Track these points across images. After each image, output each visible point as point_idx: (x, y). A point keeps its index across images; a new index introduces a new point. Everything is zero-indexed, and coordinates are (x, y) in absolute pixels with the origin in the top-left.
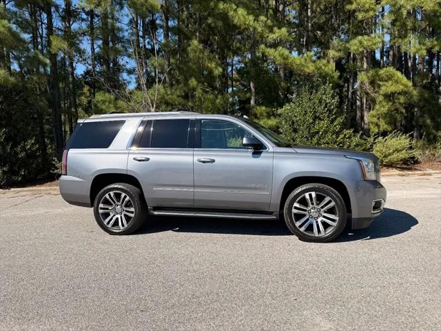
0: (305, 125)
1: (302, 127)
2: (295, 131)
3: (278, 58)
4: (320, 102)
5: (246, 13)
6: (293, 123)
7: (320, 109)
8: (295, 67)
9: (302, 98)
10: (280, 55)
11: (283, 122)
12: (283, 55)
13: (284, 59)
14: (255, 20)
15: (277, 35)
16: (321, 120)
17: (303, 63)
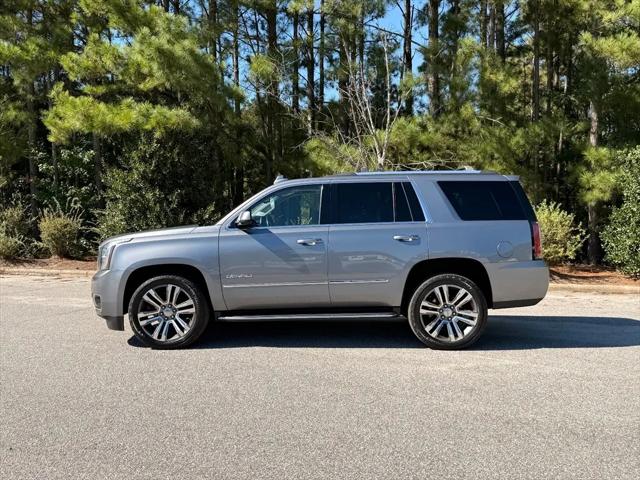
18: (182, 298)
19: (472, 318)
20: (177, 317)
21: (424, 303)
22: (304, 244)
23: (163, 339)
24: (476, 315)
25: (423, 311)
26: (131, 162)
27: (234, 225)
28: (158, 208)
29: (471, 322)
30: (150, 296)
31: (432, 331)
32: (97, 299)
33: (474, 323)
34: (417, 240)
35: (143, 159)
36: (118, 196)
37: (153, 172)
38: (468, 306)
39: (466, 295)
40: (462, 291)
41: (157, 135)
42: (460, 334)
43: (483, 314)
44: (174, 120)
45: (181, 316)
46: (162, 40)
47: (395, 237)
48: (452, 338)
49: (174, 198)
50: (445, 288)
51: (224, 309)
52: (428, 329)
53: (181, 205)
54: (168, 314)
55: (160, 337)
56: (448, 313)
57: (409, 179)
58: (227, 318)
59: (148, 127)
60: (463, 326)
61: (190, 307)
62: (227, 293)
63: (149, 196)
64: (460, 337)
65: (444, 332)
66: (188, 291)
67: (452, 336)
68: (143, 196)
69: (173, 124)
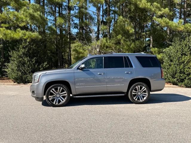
0: (177, 58)
1: (175, 59)
2: (171, 61)
3: (163, 23)
4: (186, 46)
5: (146, 2)
6: (170, 56)
7: (186, 50)
8: (172, 27)
9: (176, 43)
10: (164, 22)
11: (165, 57)
12: (165, 21)
13: (166, 23)
14: (151, 5)
15: (163, 12)
16: (186, 55)
17: (177, 25)
18: (63, 91)
19: (146, 95)
20: (61, 97)
21: (133, 91)
22: (100, 74)
23: (57, 104)
24: (147, 94)
25: (133, 93)
26: (20, 48)
27: (78, 69)
28: (28, 63)
29: (146, 96)
30: (52, 90)
31: (135, 99)
32: (33, 92)
33: (147, 96)
34: (131, 73)
35: (23, 48)
36: (15, 59)
37: (27, 52)
38: (145, 92)
39: (144, 88)
40: (144, 87)
41: (28, 40)
42: (143, 99)
43: (149, 93)
44: (34, 36)
45: (62, 96)
46: (31, 11)
47: (126, 72)
48: (141, 101)
49: (34, 60)
50: (139, 86)
51: (75, 94)
52: (134, 98)
53: (36, 62)
54: (58, 96)
55: (56, 103)
56: (139, 94)
57: (128, 56)
58: (76, 97)
59: (25, 38)
60: (143, 97)
61: (65, 94)
62: (77, 89)
63: (26, 59)
64: (143, 100)
65: (139, 99)
66: (65, 89)
67: (141, 100)
68: (23, 59)
69: (34, 37)
